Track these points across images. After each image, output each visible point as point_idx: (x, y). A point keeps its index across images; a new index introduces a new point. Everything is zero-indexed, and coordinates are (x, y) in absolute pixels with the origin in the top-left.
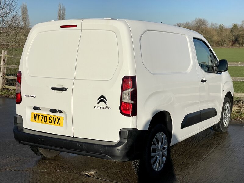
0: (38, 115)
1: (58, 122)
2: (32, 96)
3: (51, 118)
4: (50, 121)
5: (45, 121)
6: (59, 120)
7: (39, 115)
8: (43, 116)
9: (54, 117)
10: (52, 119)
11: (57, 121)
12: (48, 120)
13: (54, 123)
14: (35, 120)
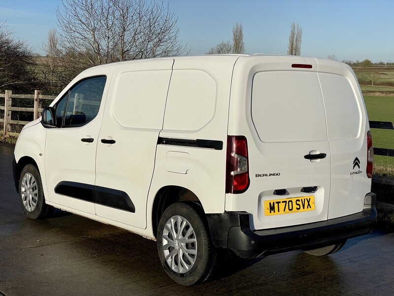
0: (276, 203)
1: (309, 205)
2: (274, 175)
3: (298, 202)
4: (298, 207)
5: (291, 208)
6: (309, 202)
7: (280, 202)
8: (286, 202)
9: (302, 200)
10: (300, 203)
11: (306, 203)
12: (295, 206)
13: (304, 208)
14: (272, 212)
